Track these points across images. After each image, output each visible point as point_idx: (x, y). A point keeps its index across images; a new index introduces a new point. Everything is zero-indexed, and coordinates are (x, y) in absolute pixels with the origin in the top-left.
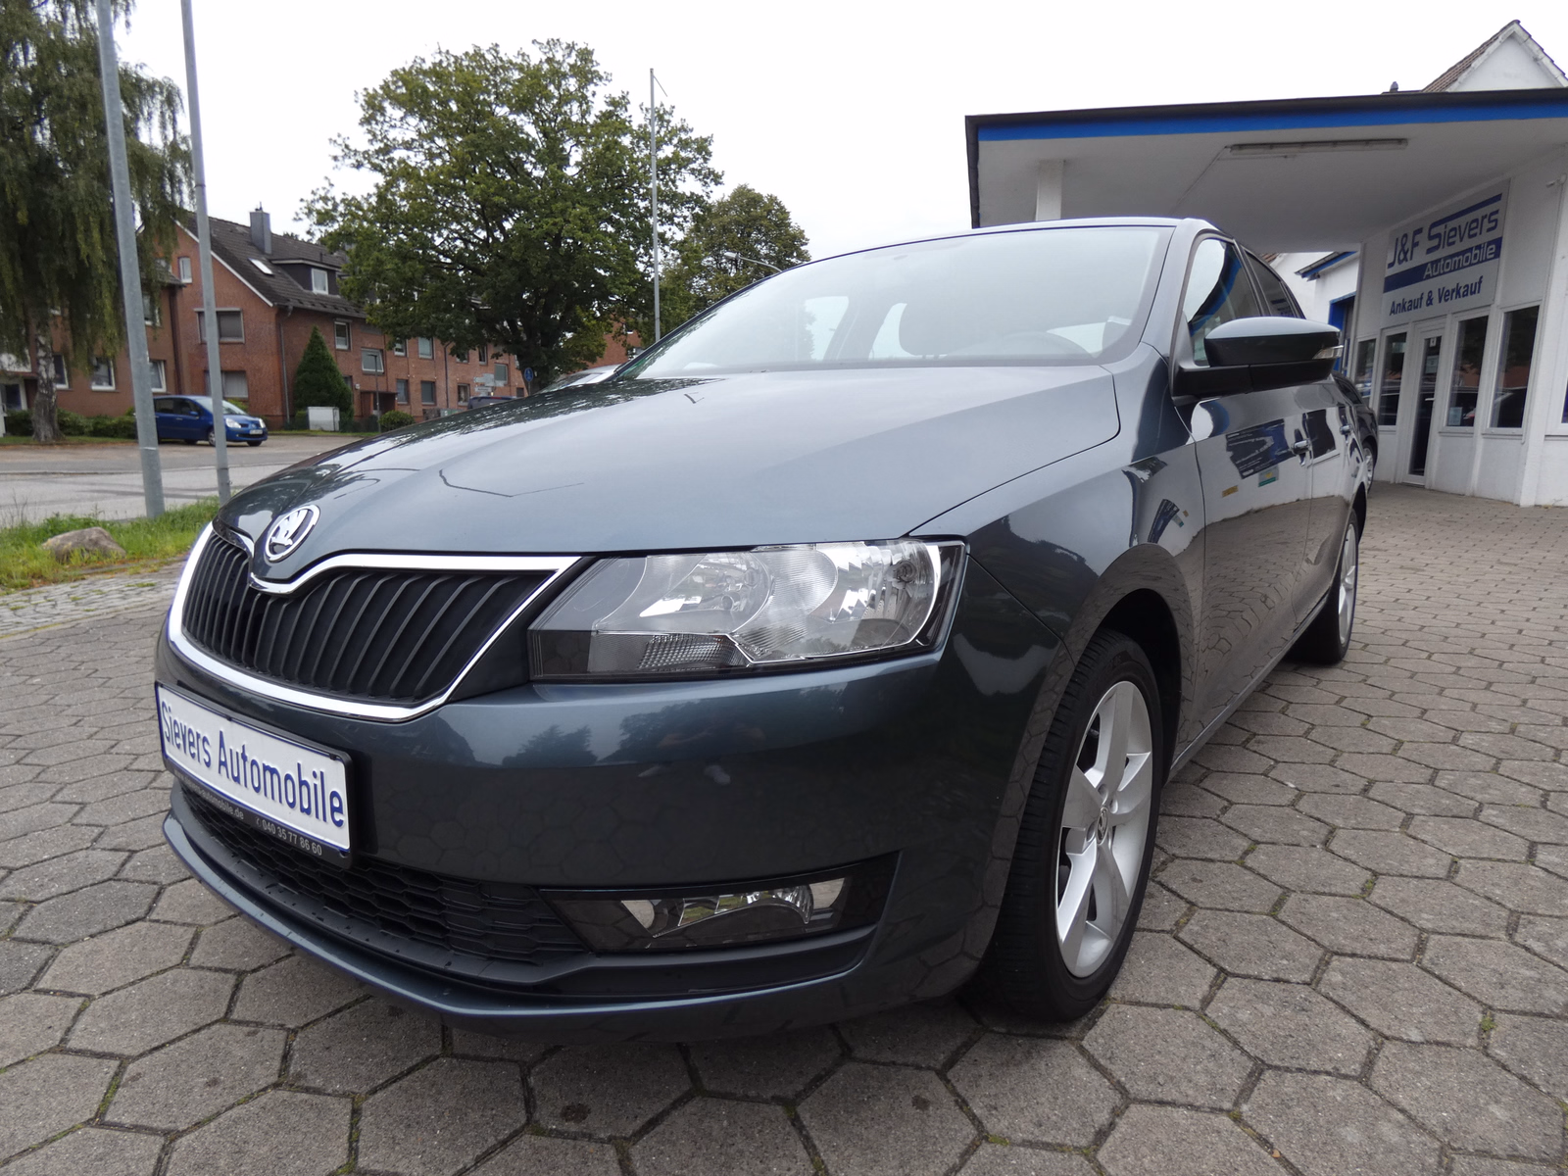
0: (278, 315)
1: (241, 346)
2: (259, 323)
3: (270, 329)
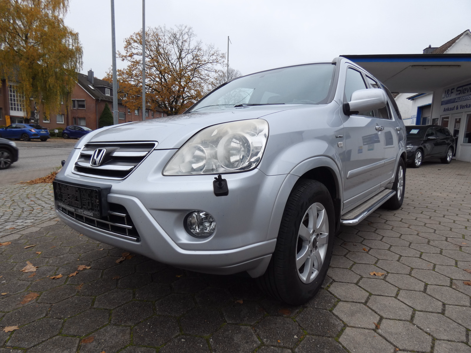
0: (96, 102)
1: (85, 110)
2: (90, 104)
3: (93, 106)
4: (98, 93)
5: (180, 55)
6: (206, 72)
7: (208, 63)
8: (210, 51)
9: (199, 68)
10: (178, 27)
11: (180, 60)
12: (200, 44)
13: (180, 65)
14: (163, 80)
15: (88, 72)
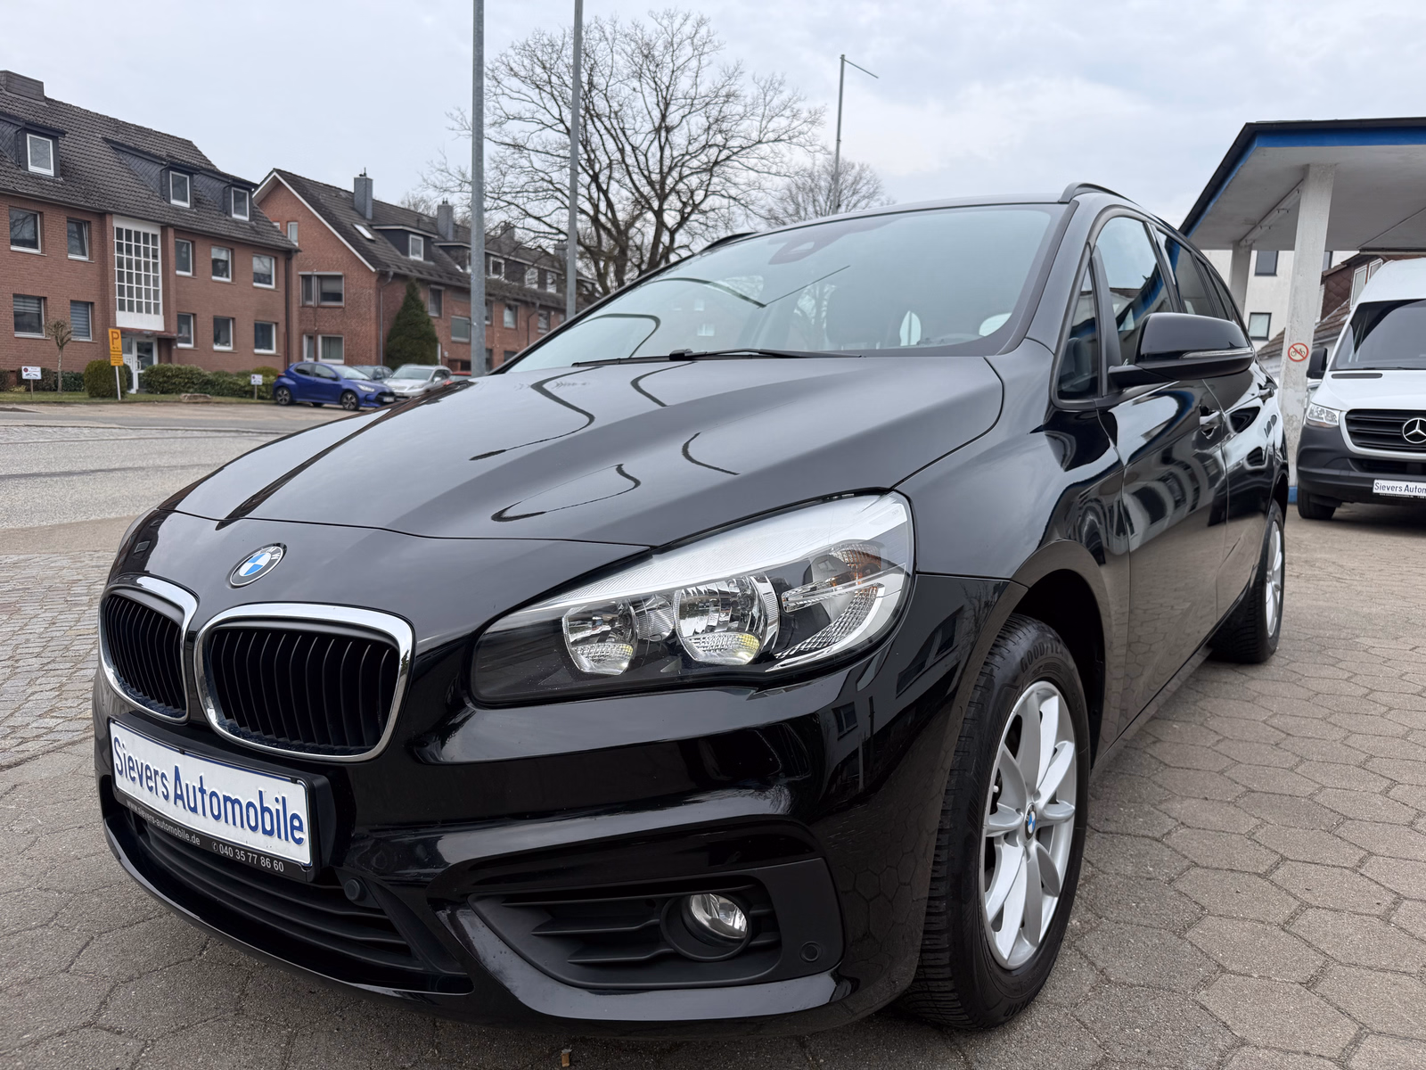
0: (378, 281)
1: (340, 310)
2: (361, 287)
3: (370, 294)
4: (386, 251)
5: (664, 117)
6: (753, 175)
7: (760, 142)
8: (768, 98)
9: (728, 162)
10: (659, 20)
11: (663, 134)
12: (733, 79)
13: (662, 149)
14: (603, 206)
15: (355, 179)
